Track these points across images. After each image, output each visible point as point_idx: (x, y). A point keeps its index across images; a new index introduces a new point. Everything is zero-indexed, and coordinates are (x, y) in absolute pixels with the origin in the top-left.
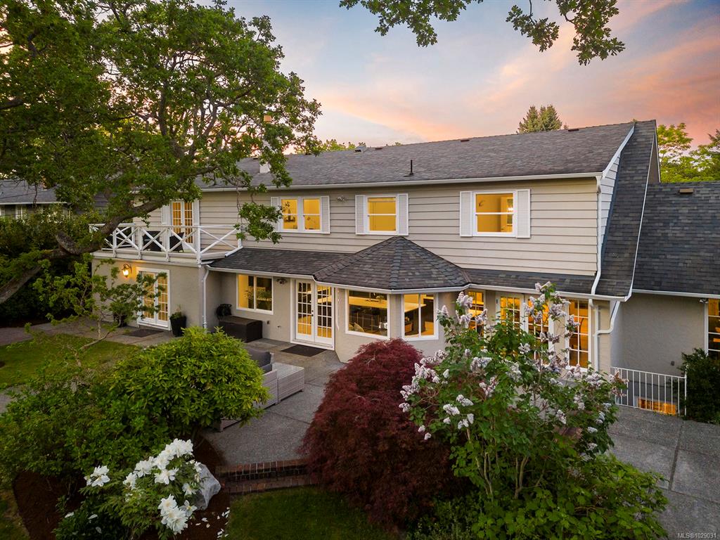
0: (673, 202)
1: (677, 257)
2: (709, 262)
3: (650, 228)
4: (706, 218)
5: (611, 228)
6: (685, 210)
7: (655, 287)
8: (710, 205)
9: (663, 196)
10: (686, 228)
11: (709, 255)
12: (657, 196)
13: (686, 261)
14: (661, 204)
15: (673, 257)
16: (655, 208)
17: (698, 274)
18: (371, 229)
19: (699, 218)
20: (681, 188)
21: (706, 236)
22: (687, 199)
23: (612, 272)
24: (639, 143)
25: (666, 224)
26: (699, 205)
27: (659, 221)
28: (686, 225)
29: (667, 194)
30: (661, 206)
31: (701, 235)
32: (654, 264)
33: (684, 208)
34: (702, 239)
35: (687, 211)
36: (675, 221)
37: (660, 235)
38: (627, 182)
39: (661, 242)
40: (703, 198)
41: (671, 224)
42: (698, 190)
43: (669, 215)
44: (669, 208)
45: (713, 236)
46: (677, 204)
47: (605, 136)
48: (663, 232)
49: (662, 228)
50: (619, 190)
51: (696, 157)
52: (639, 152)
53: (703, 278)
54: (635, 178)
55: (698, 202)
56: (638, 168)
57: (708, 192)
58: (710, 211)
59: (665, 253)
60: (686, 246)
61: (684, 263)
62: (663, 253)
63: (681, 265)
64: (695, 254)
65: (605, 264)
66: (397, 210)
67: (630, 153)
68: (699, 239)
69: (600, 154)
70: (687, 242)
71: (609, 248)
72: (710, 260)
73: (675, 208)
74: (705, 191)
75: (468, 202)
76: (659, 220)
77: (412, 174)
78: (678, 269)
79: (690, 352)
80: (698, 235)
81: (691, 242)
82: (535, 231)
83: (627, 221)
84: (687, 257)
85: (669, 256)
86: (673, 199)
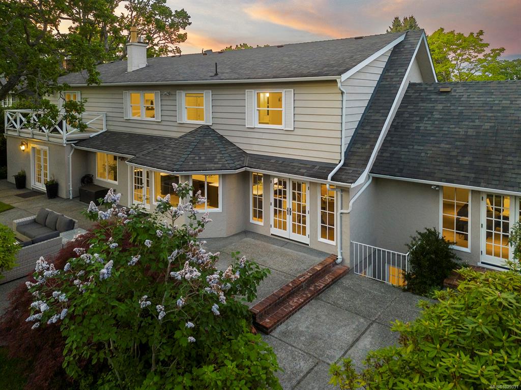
0: (433, 99)
1: (422, 148)
2: (445, 153)
3: (409, 122)
4: (454, 114)
5: (363, 123)
6: (440, 107)
7: (398, 174)
8: (461, 102)
9: (426, 94)
10: (436, 122)
11: (447, 146)
12: (422, 94)
13: (428, 152)
14: (423, 101)
15: (419, 148)
16: (417, 105)
17: (434, 163)
19: (450, 114)
20: (442, 87)
21: (450, 129)
22: (445, 97)
23: (352, 161)
25: (422, 119)
26: (453, 102)
27: (417, 116)
28: (437, 119)
29: (430, 92)
30: (423, 103)
31: (446, 129)
32: (402, 153)
33: (439, 105)
34: (446, 132)
35: (441, 108)
36: (429, 116)
37: (414, 128)
38: (387, 83)
39: (413, 134)
40: (457, 97)
41: (426, 119)
42: (455, 89)
43: (427, 110)
44: (428, 105)
45: (456, 130)
46: (436, 101)
48: (417, 125)
49: (417, 122)
52: (403, 57)
53: (438, 168)
54: (394, 79)
55: (452, 99)
56: (399, 71)
57: (462, 91)
58: (459, 108)
59: (414, 144)
60: (432, 138)
61: (426, 153)
62: (412, 143)
63: (423, 154)
64: (437, 145)
66: (204, 103)
67: (396, 58)
68: (444, 132)
70: (433, 135)
72: (447, 151)
73: (432, 105)
74: (462, 89)
75: (251, 99)
76: (417, 114)
78: (420, 158)
80: (444, 129)
81: (437, 135)
82: (298, 125)
84: (429, 148)
85: (416, 147)
86: (434, 97)
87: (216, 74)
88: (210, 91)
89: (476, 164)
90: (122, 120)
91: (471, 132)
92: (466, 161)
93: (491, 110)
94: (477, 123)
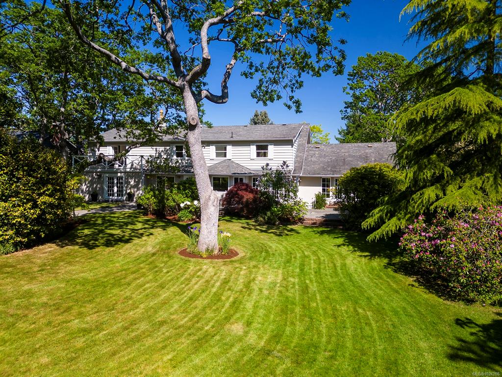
5: (296, 157)
6: (317, 153)
7: (309, 175)
11: (323, 165)
12: (310, 148)
14: (311, 151)
18: (216, 157)
19: (321, 155)
20: (316, 146)
22: (318, 149)
24: (305, 130)
25: (312, 157)
27: (309, 156)
28: (317, 157)
32: (308, 168)
37: (310, 160)
38: (301, 143)
40: (322, 149)
47: (294, 127)
50: (299, 145)
52: (305, 133)
53: (321, 172)
56: (304, 138)
58: (324, 153)
63: (315, 168)
64: (319, 165)
65: (295, 166)
66: (228, 150)
67: (302, 133)
69: (294, 133)
70: (317, 162)
73: (314, 152)
74: (323, 146)
75: (253, 147)
79: (317, 193)
80: (320, 160)
82: (275, 157)
83: (301, 155)
85: (312, 166)
86: (314, 149)
87: (232, 137)
88: (231, 144)
89: (332, 169)
91: (329, 160)
92: (329, 169)
93: (334, 154)
94: (331, 157)
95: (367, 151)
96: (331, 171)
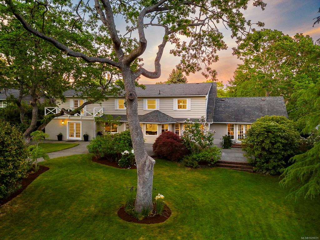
1: (221, 115)
2: (228, 116)
4: (227, 106)
5: (208, 108)
6: (223, 104)
9: (218, 101)
11: (228, 114)
14: (218, 103)
17: (226, 118)
18: (148, 108)
20: (222, 99)
22: (223, 102)
23: (209, 117)
24: (213, 88)
25: (219, 107)
27: (217, 107)
28: (223, 107)
32: (217, 116)
34: (227, 111)
36: (221, 107)
38: (211, 97)
39: (218, 111)
45: (229, 110)
47: (205, 86)
48: (218, 109)
50: (209, 99)
51: (225, 91)
52: (213, 90)
55: (226, 102)
56: (213, 94)
58: (228, 104)
59: (219, 114)
64: (225, 114)
65: (207, 116)
66: (156, 103)
69: (206, 91)
70: (223, 111)
71: (208, 112)
73: (221, 104)
74: (227, 99)
75: (176, 101)
77: (160, 94)
78: (222, 117)
79: (224, 136)
82: (192, 108)
83: (211, 106)
84: (223, 115)
86: (220, 101)
88: (159, 99)
89: (236, 118)
90: (114, 110)
91: (233, 110)
92: (233, 117)
93: (236, 105)
94: (233, 108)
95: (261, 103)
96: (235, 119)
